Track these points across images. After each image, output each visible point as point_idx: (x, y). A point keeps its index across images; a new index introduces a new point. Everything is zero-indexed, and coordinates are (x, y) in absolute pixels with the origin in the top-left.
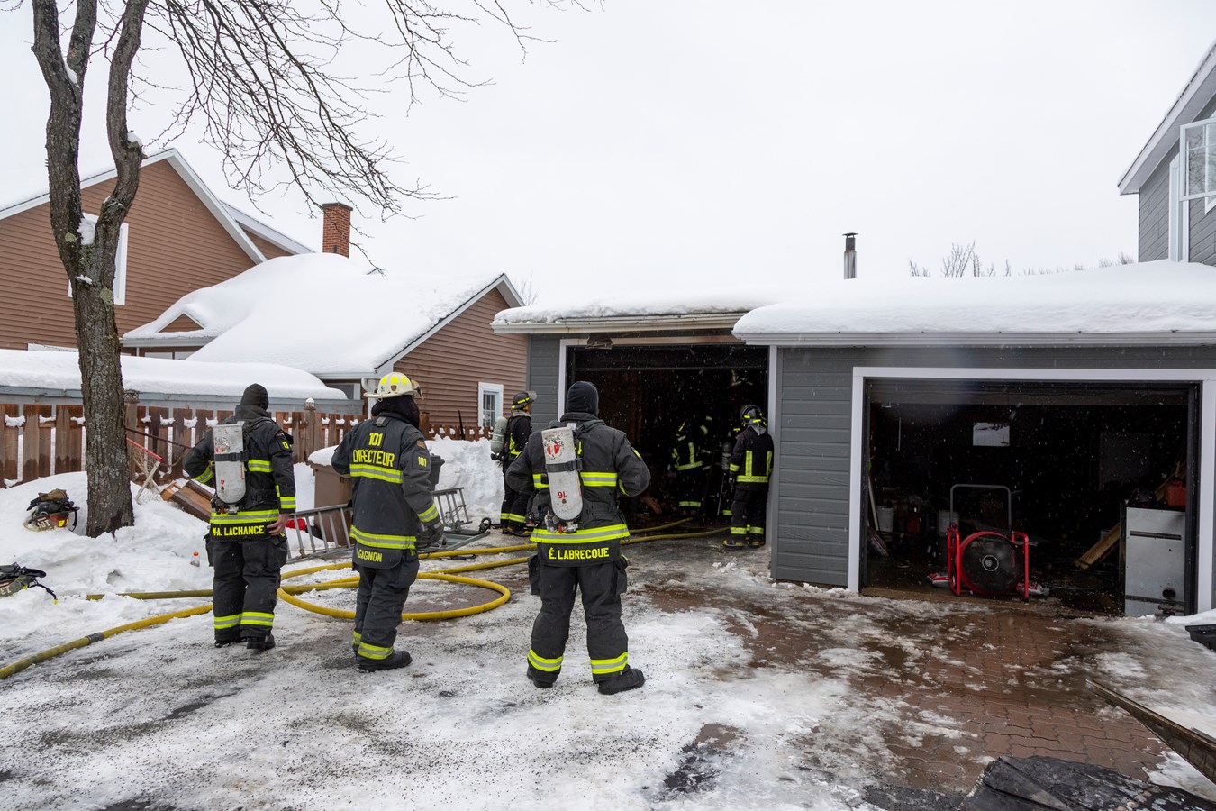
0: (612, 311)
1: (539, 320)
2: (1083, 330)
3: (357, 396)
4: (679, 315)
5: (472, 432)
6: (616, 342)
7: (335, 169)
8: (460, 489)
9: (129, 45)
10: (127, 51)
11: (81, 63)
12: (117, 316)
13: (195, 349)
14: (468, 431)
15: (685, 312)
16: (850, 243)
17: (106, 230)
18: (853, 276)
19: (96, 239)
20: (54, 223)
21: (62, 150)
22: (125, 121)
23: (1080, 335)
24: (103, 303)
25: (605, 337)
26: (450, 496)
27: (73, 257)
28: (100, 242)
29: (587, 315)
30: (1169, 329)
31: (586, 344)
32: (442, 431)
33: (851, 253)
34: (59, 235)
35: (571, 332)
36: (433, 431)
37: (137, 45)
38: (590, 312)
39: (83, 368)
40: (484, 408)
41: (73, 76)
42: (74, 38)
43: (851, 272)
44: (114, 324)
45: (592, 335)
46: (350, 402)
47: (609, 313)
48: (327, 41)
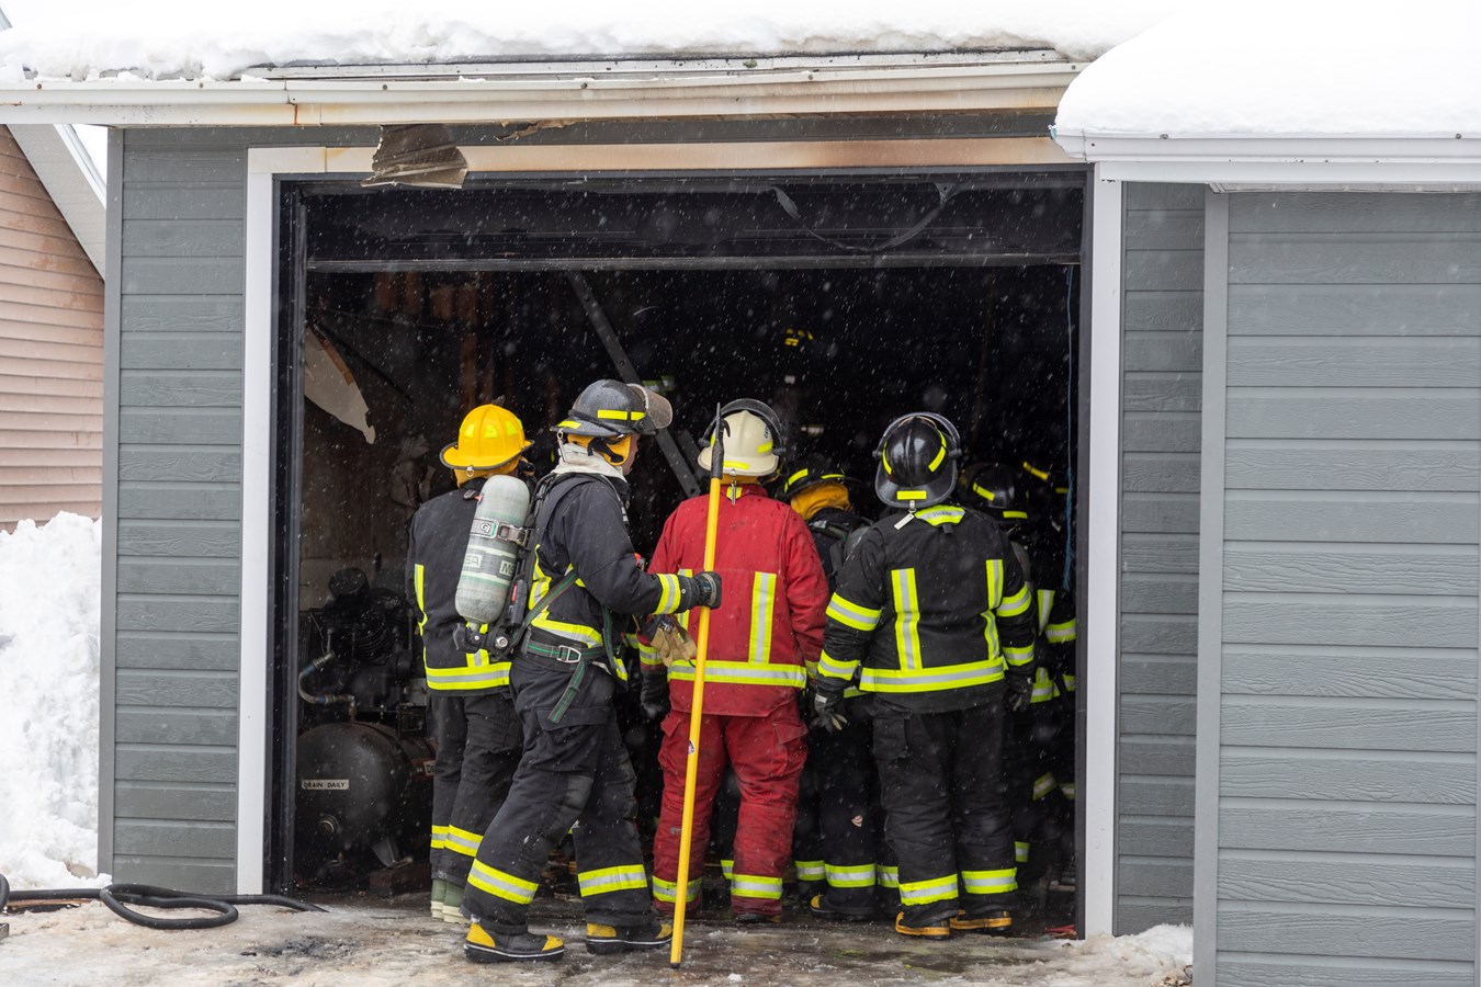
0: (476, 33)
1: (171, 67)
4: (751, 59)
6: (479, 160)
15: (772, 46)
35: (308, 119)
45: (394, 133)
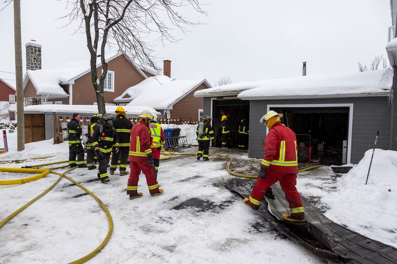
1: (205, 93)
2: (316, 94)
3: (164, 114)
5: (194, 122)
6: (224, 98)
7: (148, 63)
8: (186, 136)
9: (104, 42)
10: (104, 44)
11: (96, 47)
12: (104, 99)
13: (129, 102)
14: (193, 122)
15: (239, 90)
16: (305, 65)
17: (101, 81)
18: (305, 75)
19: (100, 83)
20: (92, 80)
21: (93, 66)
22: (104, 58)
23: (316, 96)
24: (102, 96)
25: (222, 97)
26: (183, 138)
27: (96, 86)
28: (101, 84)
29: (216, 91)
30: (336, 94)
31: (216, 99)
32: (185, 122)
33: (305, 68)
34: (93, 83)
35: (212, 96)
36: (183, 122)
37: (106, 42)
38: (217, 91)
39: (99, 110)
40: (200, 116)
41: (94, 50)
42: (95, 41)
43: (305, 74)
44: (104, 101)
45: (218, 97)
46: (163, 115)
47: (221, 91)
48: (147, 32)
